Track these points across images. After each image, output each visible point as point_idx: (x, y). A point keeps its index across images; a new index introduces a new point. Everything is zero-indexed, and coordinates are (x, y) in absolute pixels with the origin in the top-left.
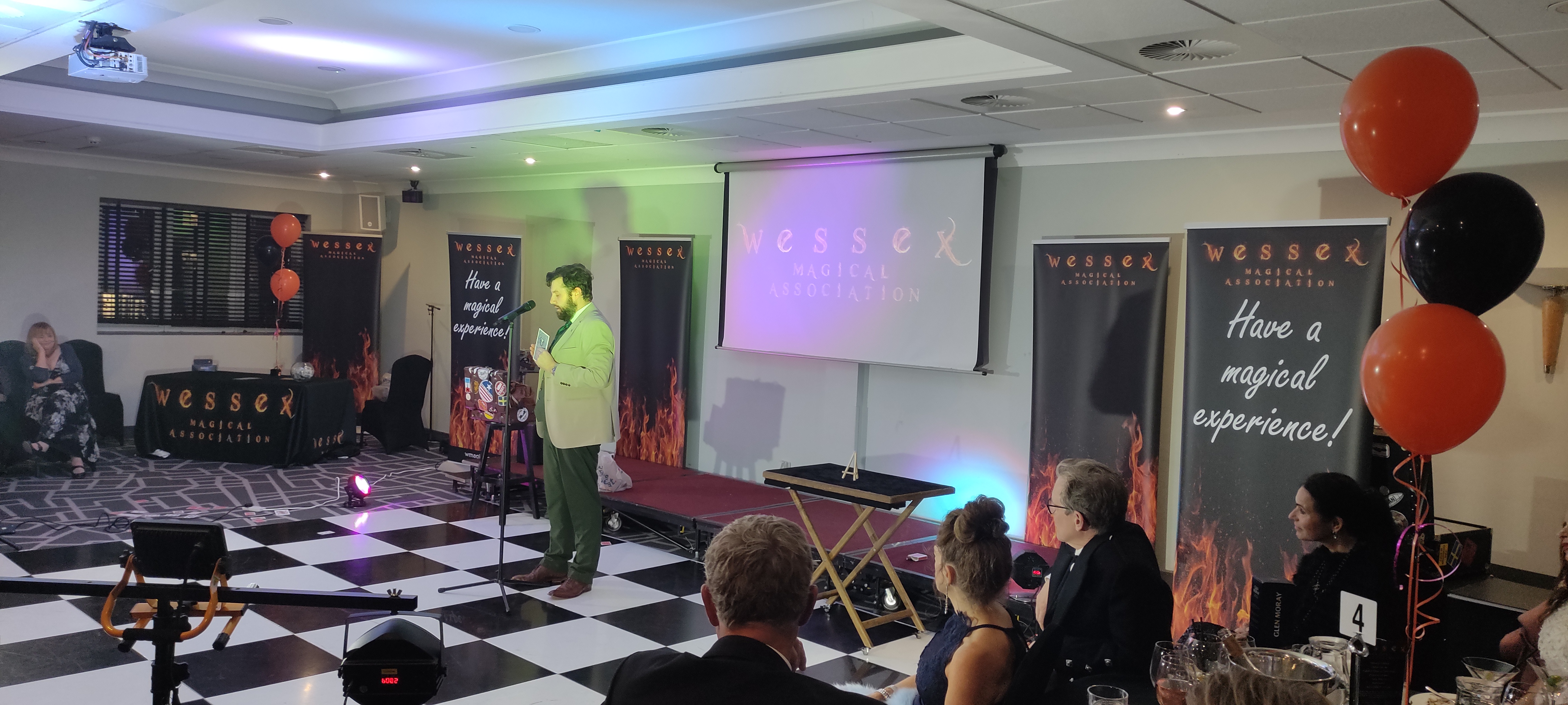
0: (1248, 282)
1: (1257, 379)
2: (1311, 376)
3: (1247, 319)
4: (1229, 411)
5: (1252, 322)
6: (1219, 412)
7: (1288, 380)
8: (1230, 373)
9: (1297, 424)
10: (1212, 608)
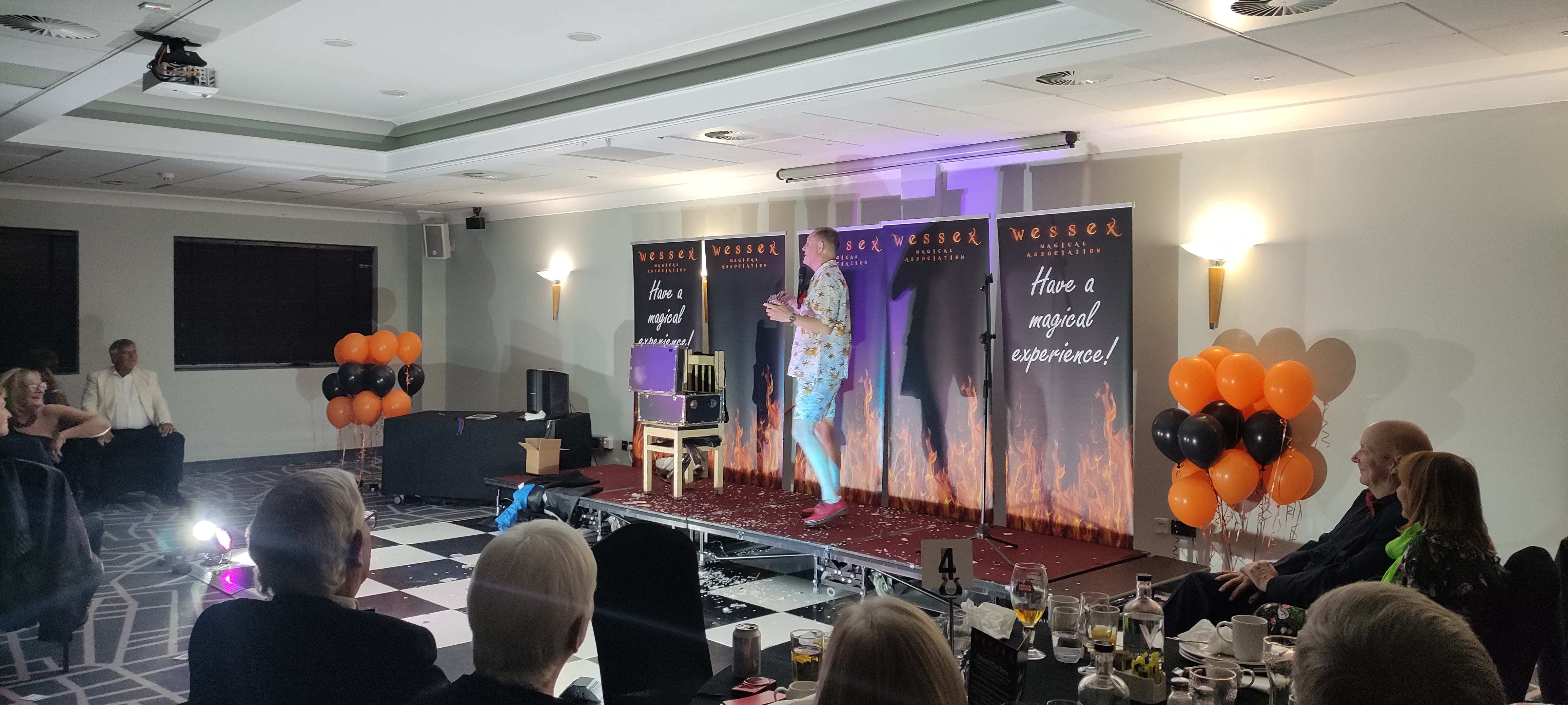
0: (1043, 254)
1: (1054, 323)
2: (1090, 317)
3: (1044, 280)
4: (1036, 348)
5: (1047, 282)
6: (1029, 350)
7: (1075, 321)
9: (1083, 351)
10: (1035, 493)
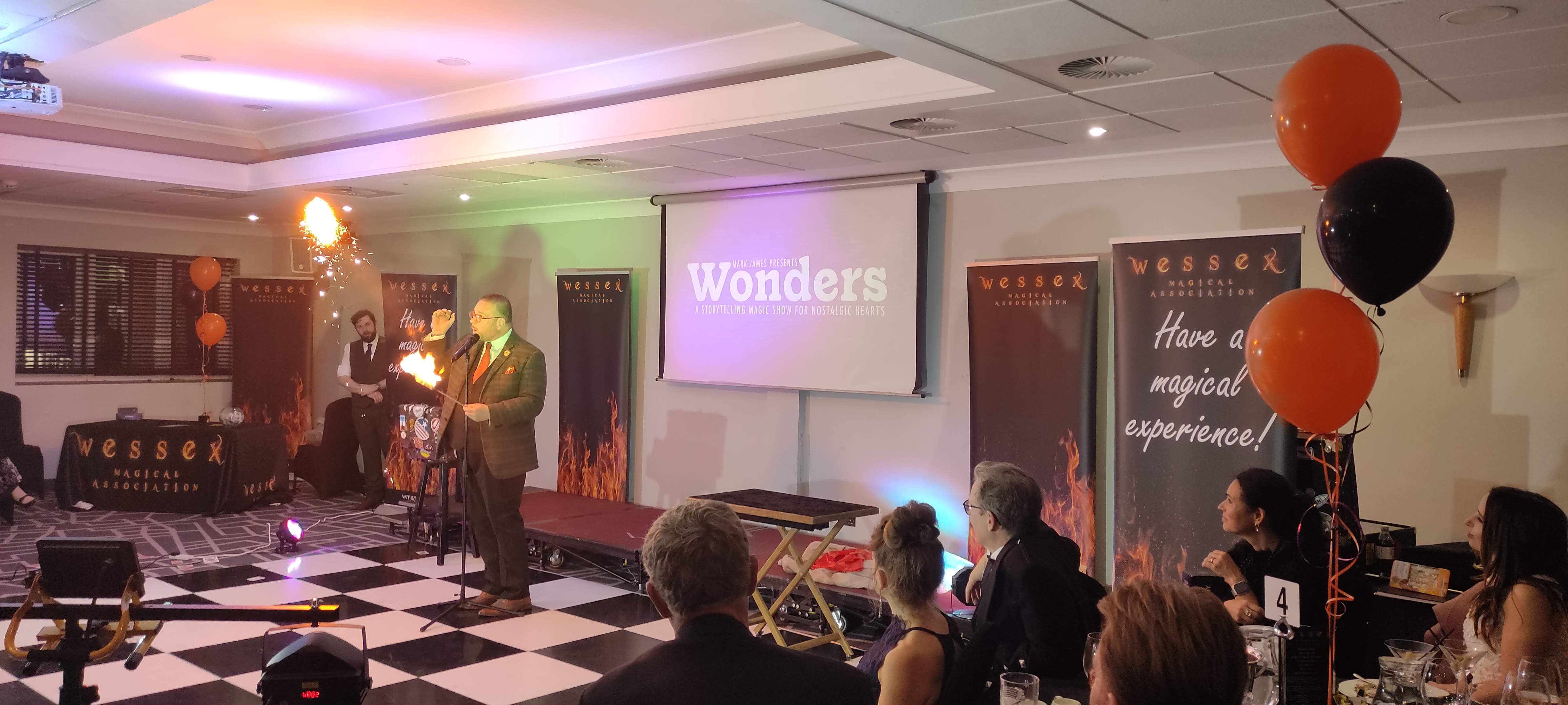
0: (1172, 294)
1: (1185, 387)
2: (1236, 383)
3: (1173, 329)
4: (1159, 420)
5: (1177, 332)
6: (1149, 422)
7: (1214, 387)
8: (1159, 383)
9: (1225, 430)
